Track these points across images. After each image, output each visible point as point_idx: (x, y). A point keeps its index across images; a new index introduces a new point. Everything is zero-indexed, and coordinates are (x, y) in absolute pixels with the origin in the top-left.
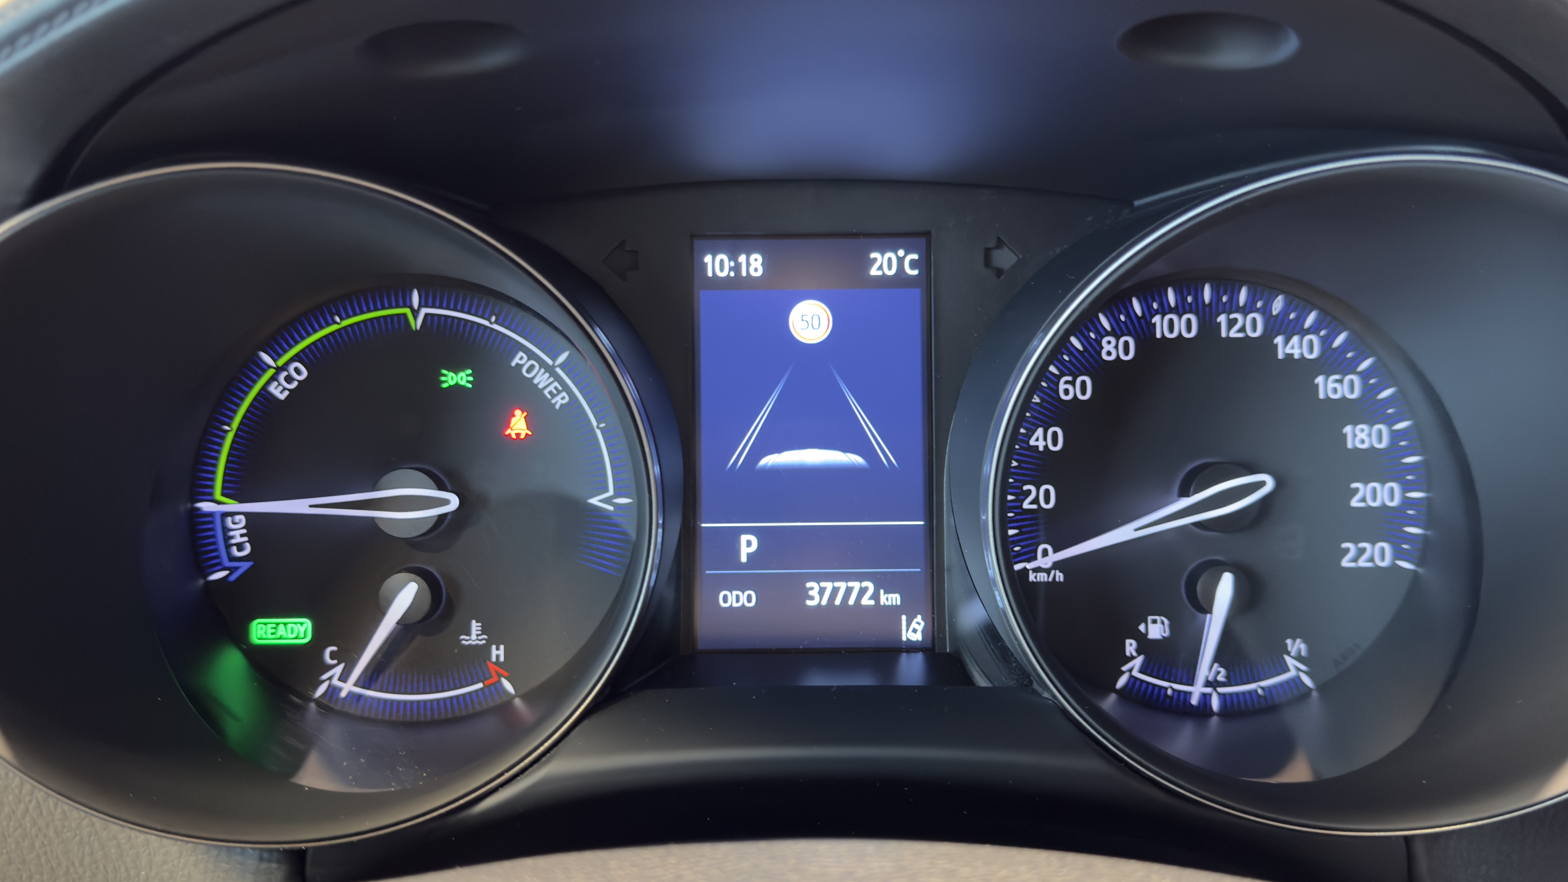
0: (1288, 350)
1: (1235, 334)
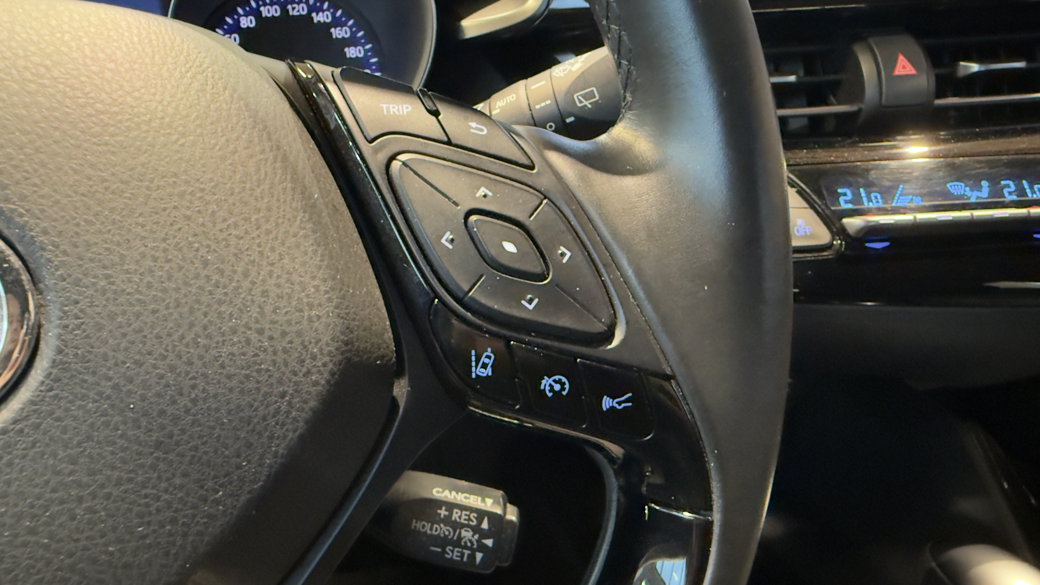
0: (319, 19)
1: (295, 13)
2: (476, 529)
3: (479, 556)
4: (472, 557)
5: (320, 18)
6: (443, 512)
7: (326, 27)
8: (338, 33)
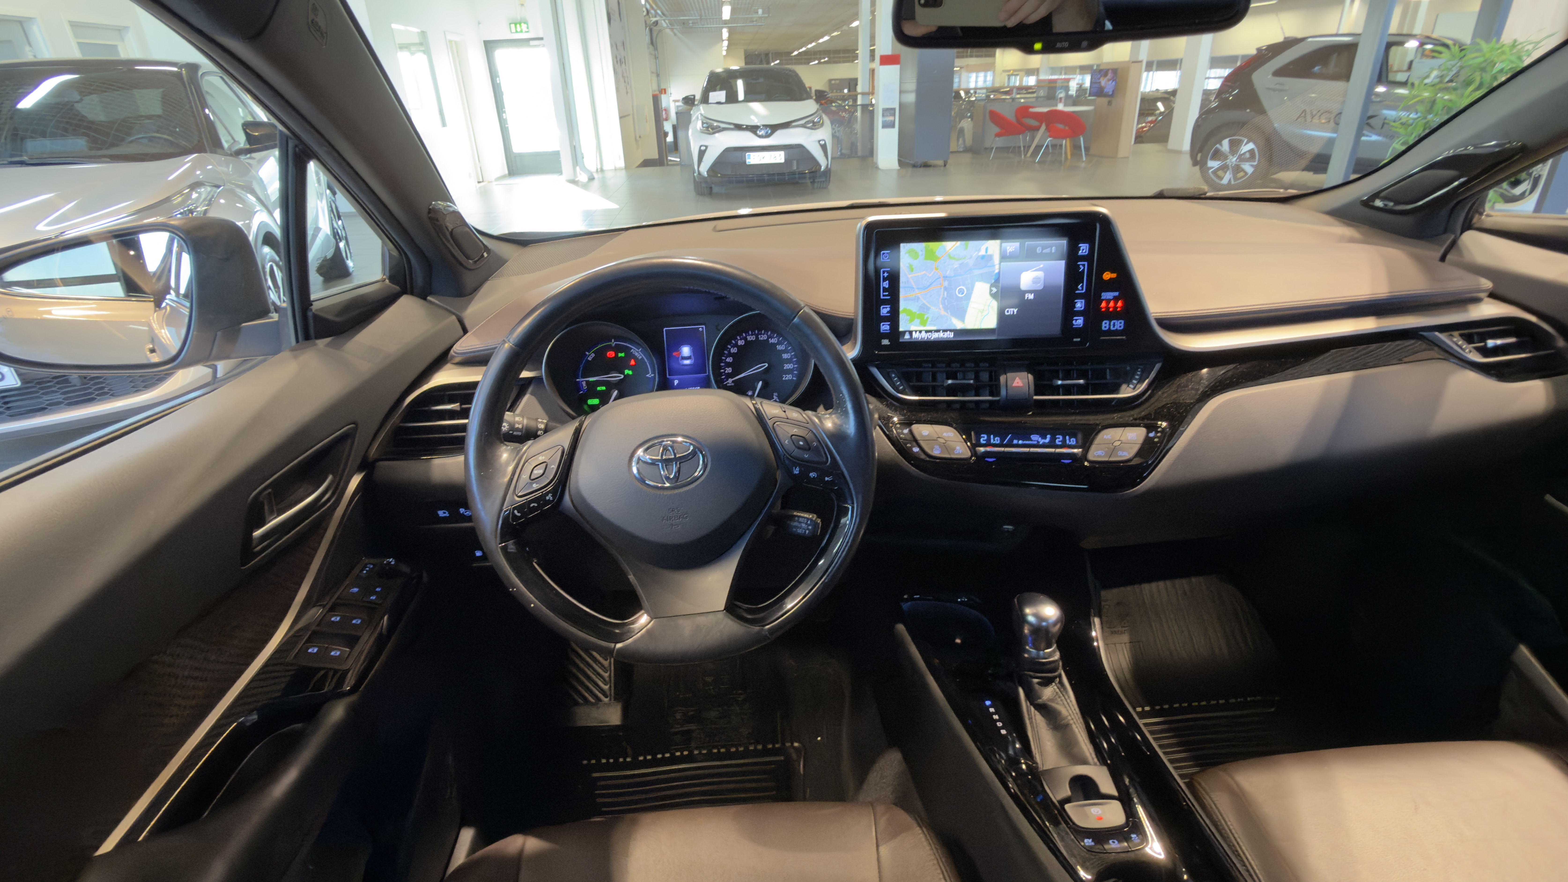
1: (762, 339)
2: (806, 524)
3: (807, 532)
4: (805, 532)
5: (772, 341)
6: (796, 518)
7: (775, 345)
8: (779, 347)
